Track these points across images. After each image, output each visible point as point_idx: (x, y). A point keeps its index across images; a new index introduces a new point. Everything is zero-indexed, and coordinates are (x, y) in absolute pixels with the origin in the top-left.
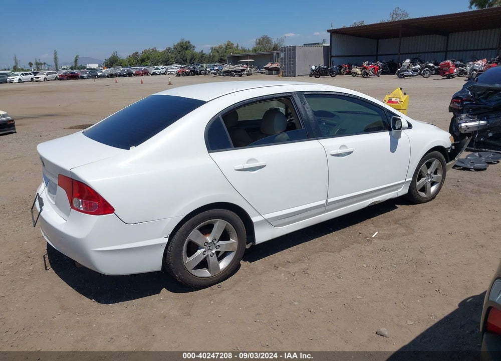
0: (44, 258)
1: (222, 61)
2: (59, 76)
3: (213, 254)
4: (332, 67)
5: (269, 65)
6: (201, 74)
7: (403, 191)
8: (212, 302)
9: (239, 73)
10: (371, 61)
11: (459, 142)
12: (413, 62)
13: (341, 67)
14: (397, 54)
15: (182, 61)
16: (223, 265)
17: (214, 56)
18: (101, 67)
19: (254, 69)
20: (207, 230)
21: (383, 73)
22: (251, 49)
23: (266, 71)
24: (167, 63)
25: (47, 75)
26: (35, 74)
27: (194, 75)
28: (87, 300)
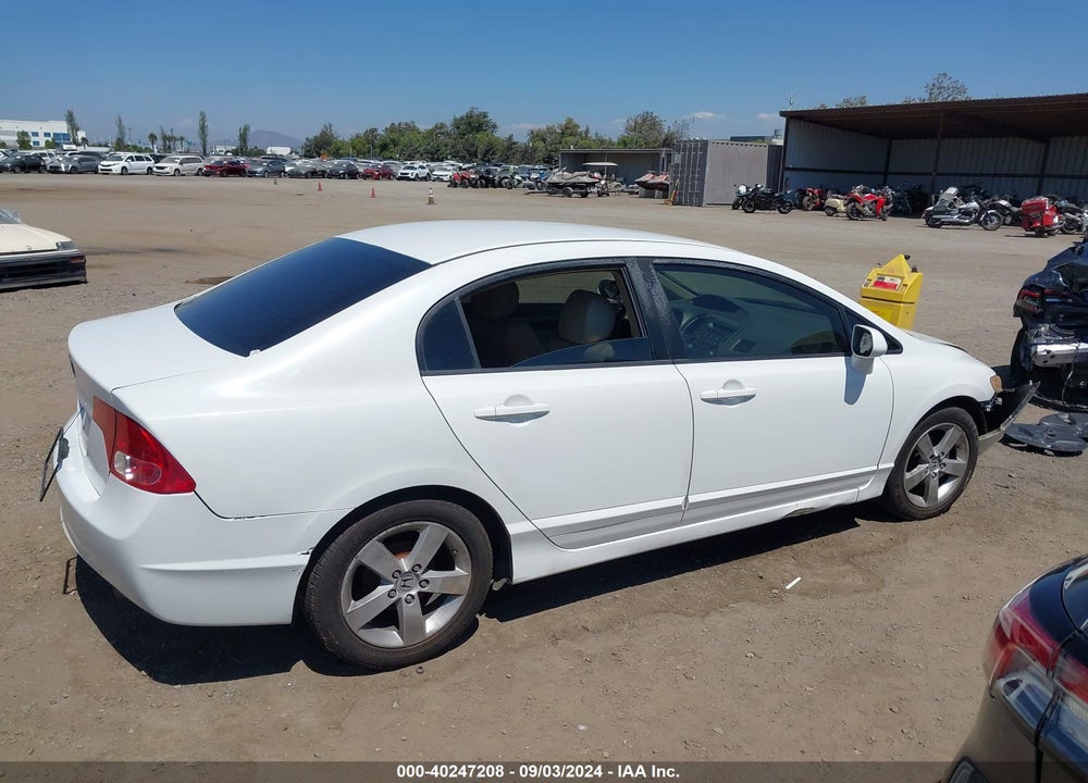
0: (68, 566)
1: (549, 160)
2: (207, 167)
3: (413, 597)
4: (783, 193)
5: (648, 178)
6: (501, 186)
7: (872, 489)
8: (395, 705)
9: (583, 190)
10: (869, 185)
11: (1013, 390)
12: (964, 195)
13: (803, 193)
14: (930, 174)
15: (467, 154)
16: (433, 624)
17: (535, 150)
18: (297, 153)
19: (615, 183)
20: (401, 543)
21: (895, 213)
22: (615, 140)
23: (641, 190)
24: (435, 156)
25: (181, 163)
26: (157, 159)
27: (487, 187)
28: (132, 670)
